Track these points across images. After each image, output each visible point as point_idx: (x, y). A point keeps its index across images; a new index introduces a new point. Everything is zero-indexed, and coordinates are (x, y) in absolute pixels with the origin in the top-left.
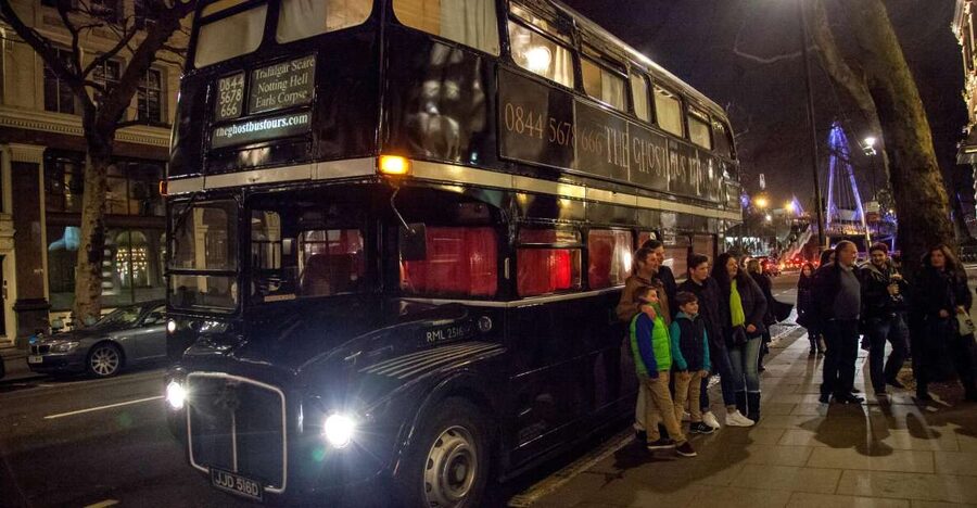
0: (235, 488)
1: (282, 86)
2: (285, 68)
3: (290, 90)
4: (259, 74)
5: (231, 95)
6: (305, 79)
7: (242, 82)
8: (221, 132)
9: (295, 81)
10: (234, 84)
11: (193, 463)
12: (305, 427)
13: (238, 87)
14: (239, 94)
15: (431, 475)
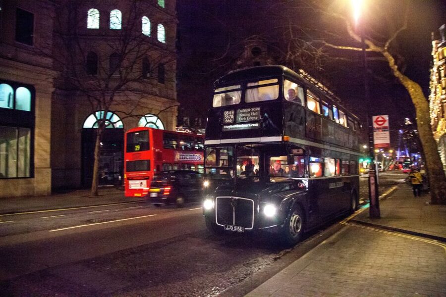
0: (234, 229)
1: (249, 115)
2: (249, 110)
3: (251, 116)
4: (239, 111)
5: (229, 116)
6: (256, 113)
7: (233, 113)
8: (226, 127)
9: (253, 114)
10: (230, 113)
11: (217, 223)
12: (259, 210)
13: (232, 114)
14: (232, 116)
15: (292, 224)
